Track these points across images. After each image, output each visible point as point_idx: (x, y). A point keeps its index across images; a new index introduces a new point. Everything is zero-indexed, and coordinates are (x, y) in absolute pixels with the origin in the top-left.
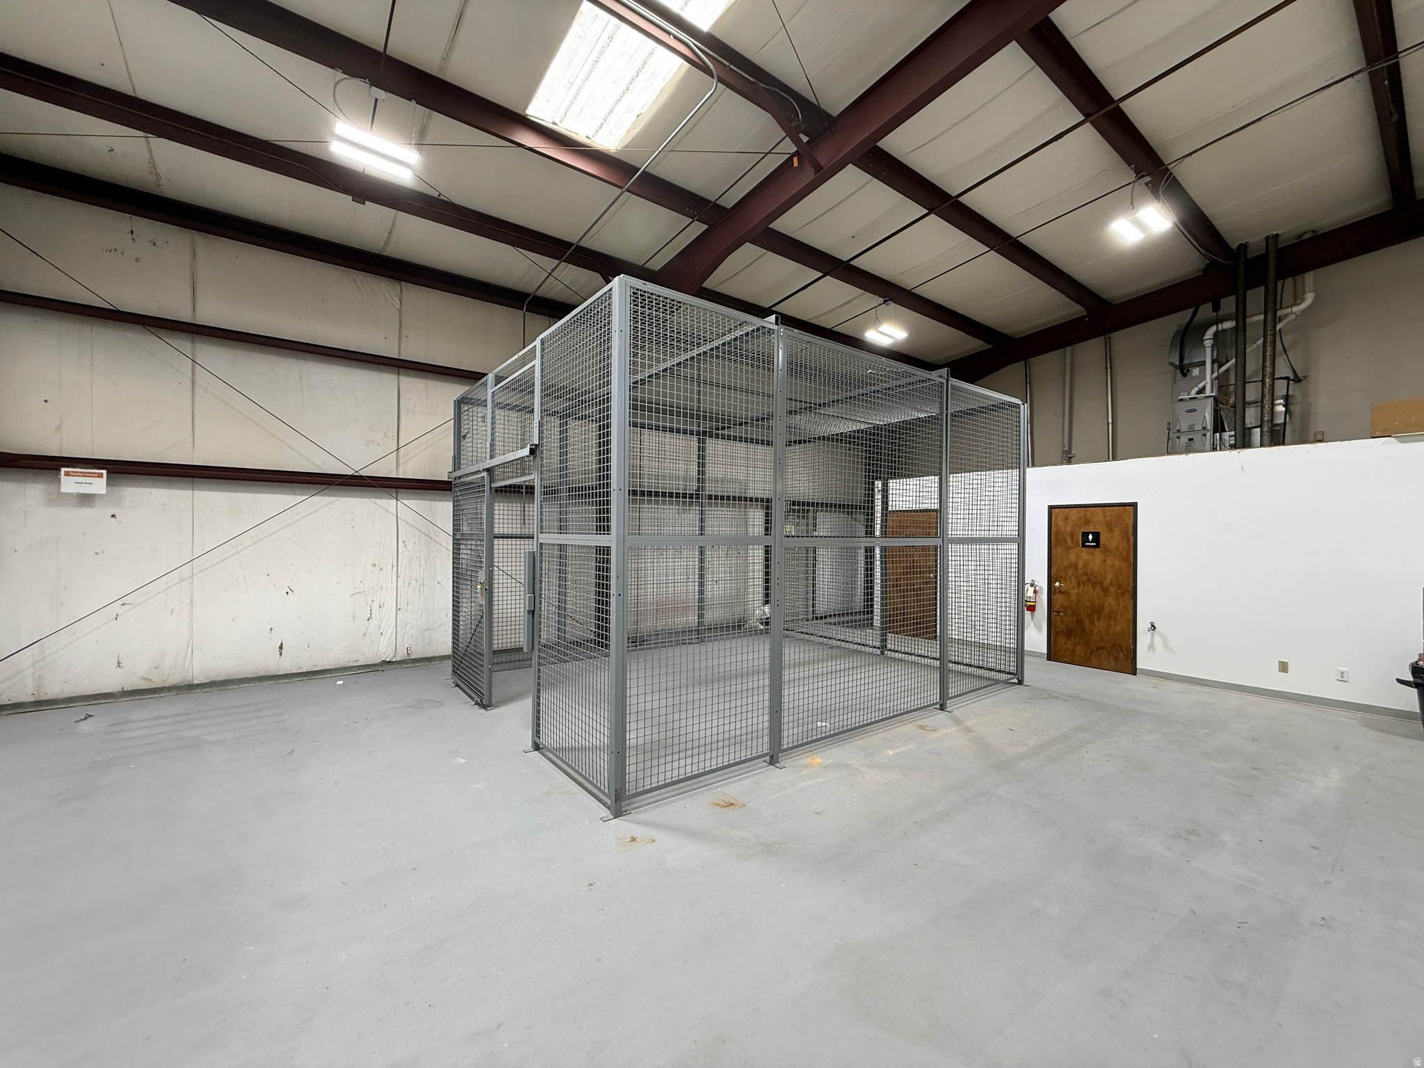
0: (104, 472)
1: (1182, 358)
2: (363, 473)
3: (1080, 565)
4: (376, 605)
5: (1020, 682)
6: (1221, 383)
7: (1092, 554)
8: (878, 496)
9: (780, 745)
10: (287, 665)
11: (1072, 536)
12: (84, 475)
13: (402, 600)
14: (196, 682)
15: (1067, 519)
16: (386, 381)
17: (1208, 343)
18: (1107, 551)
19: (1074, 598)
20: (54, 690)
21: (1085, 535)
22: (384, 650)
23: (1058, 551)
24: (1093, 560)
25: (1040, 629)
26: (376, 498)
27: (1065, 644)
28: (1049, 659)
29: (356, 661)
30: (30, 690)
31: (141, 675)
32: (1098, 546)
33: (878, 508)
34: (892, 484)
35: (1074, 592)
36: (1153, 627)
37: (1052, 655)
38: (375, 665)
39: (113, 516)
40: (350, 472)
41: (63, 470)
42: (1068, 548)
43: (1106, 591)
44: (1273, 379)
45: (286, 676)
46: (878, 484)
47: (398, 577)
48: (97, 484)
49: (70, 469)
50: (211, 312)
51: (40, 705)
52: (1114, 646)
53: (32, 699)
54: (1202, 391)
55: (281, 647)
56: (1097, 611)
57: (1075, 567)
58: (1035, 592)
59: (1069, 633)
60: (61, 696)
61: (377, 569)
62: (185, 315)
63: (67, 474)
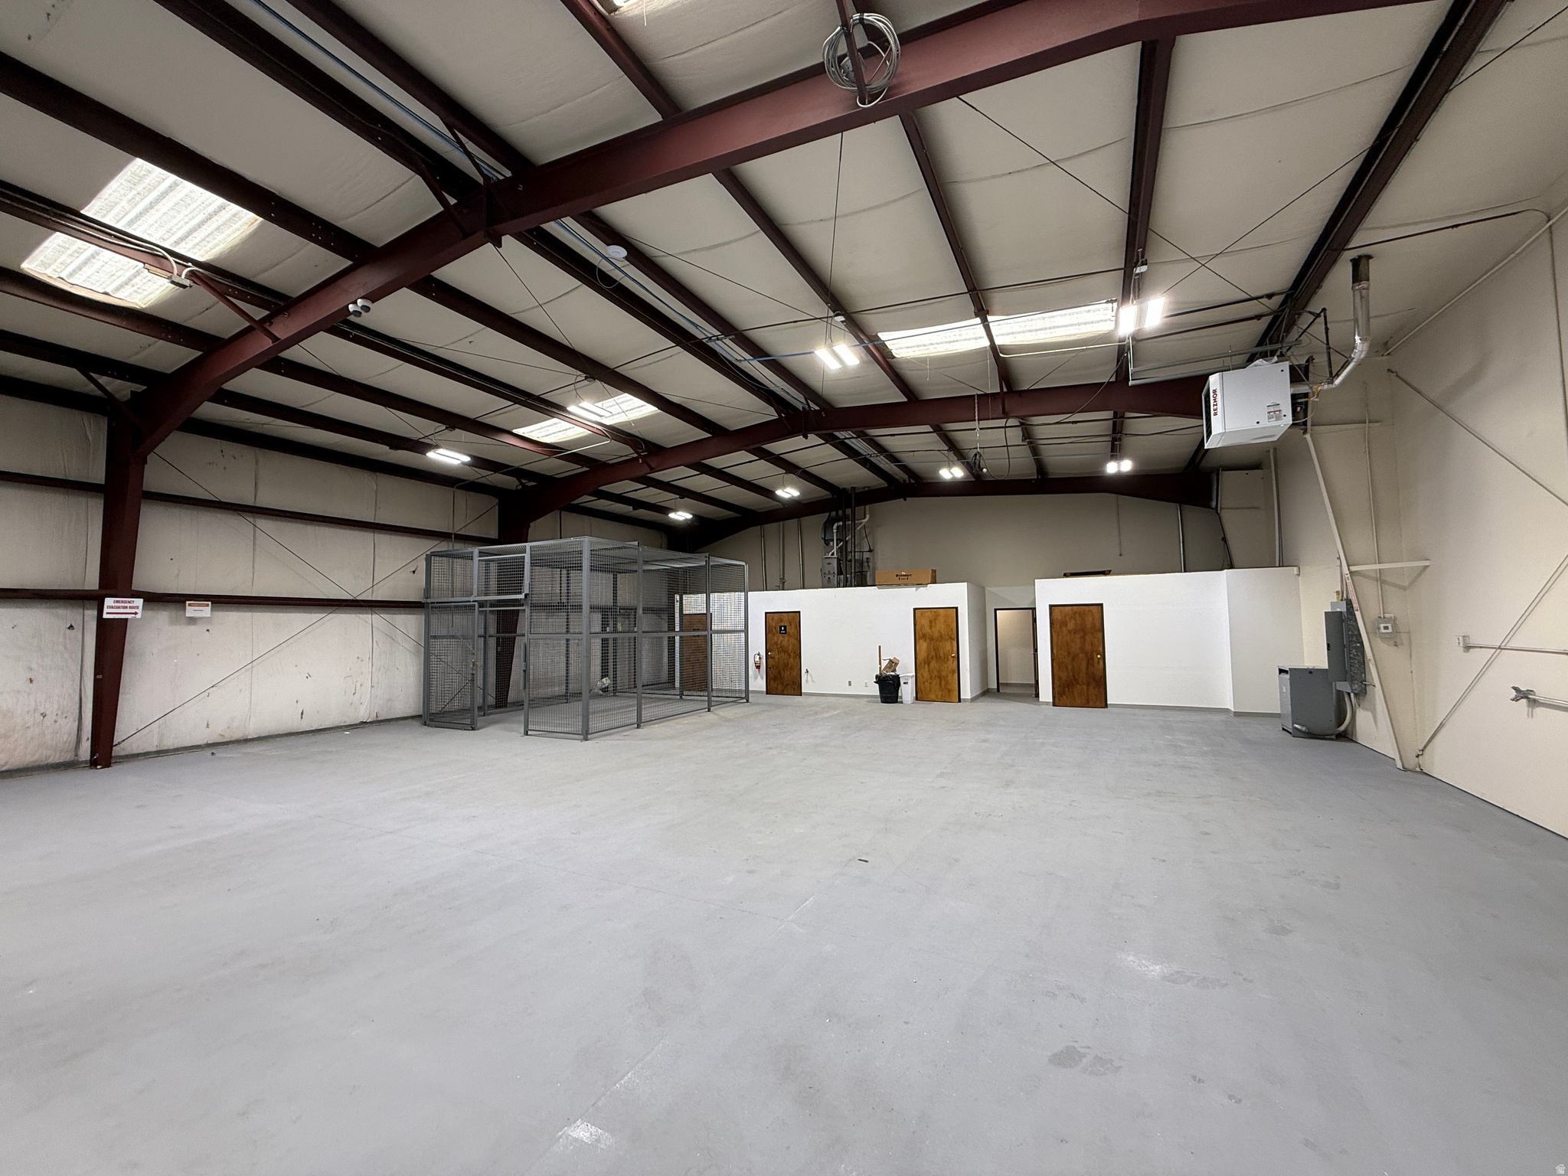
0: (210, 603)
1: (825, 536)
2: (358, 598)
3: (779, 643)
4: (358, 684)
5: (748, 701)
6: (840, 550)
7: (784, 637)
8: (677, 605)
9: (641, 720)
10: (305, 726)
11: (775, 628)
12: (199, 605)
13: (375, 680)
14: (250, 737)
15: (773, 619)
16: (368, 536)
17: (835, 531)
18: (789, 635)
19: (776, 660)
20: (170, 743)
21: (781, 627)
22: (363, 714)
23: (769, 635)
24: (784, 640)
25: (762, 678)
26: (360, 613)
27: (773, 684)
28: (767, 694)
29: (345, 722)
30: (156, 743)
31: (220, 732)
32: (785, 633)
33: (677, 615)
34: (685, 597)
35: (777, 657)
36: (808, 672)
37: (769, 691)
38: (356, 725)
39: (208, 630)
40: (352, 598)
41: (187, 602)
42: (774, 634)
43: (789, 655)
44: (855, 552)
45: (302, 733)
46: (677, 597)
47: (372, 665)
48: (205, 611)
49: (192, 602)
50: (265, 500)
51: (160, 753)
52: (793, 683)
53: (155, 749)
54: (833, 554)
55: (302, 713)
56: (786, 665)
57: (776, 643)
58: (760, 658)
59: (775, 679)
60: (171, 748)
61: (360, 660)
62: (250, 502)
63: (190, 605)
